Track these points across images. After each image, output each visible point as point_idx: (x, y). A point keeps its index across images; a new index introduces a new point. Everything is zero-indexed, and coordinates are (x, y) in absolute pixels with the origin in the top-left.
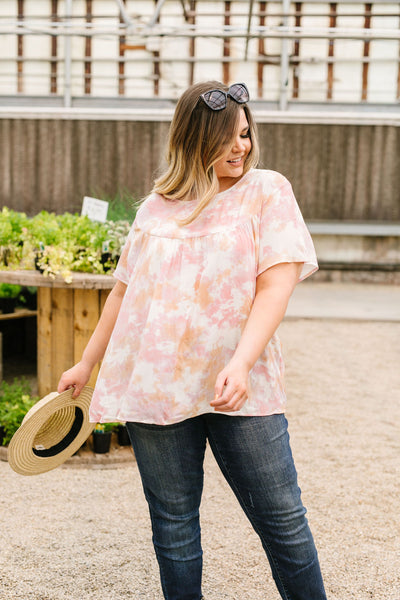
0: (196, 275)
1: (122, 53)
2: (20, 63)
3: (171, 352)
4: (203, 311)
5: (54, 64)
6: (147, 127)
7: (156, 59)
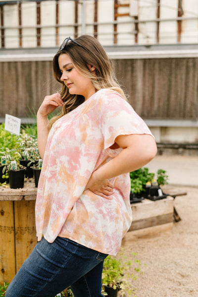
1: (115, 19)
2: (57, 28)
5: (76, 28)
6: (129, 63)
7: (136, 21)
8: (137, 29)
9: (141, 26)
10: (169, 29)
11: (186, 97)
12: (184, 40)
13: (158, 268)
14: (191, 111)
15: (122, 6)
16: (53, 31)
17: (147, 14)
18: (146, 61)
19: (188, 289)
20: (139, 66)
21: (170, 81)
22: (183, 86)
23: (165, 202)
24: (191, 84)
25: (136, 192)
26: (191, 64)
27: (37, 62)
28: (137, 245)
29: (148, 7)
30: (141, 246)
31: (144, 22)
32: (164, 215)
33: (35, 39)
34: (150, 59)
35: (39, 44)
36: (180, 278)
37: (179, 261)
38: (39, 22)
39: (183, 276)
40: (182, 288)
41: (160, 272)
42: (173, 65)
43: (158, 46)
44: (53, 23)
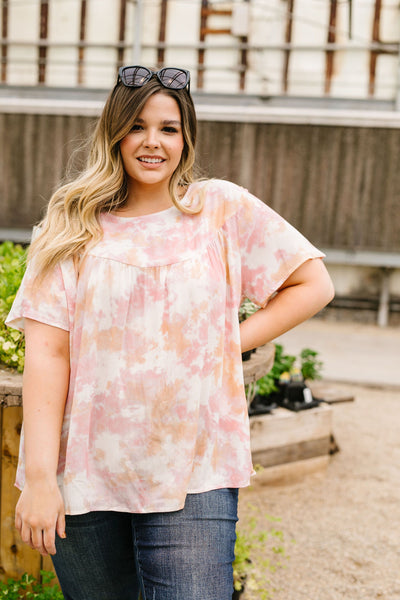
0: (161, 315)
1: (202, 38)
2: (81, 49)
3: (141, 419)
4: (180, 360)
5: (121, 51)
6: (227, 129)
7: (244, 46)
8: (244, 61)
9: (252, 57)
10: (308, 67)
11: (336, 205)
12: (337, 91)
13: (307, 548)
14: (345, 233)
15: (216, 13)
16: (73, 55)
17: (266, 33)
18: (261, 128)
19: (372, 590)
20: (246, 137)
21: (306, 171)
22: (333, 182)
23: (316, 414)
24: (347, 179)
25: (262, 392)
26: (349, 139)
27: (37, 117)
28: (259, 500)
29: (269, 20)
30: (267, 501)
31: (259, 49)
32: (312, 440)
33: (34, 68)
34: (269, 125)
35: (42, 78)
36: (354, 567)
37: (347, 534)
38: (44, 34)
39: (359, 564)
40: (362, 588)
41: (313, 555)
42: (315, 139)
43: (285, 98)
44: (74, 38)
